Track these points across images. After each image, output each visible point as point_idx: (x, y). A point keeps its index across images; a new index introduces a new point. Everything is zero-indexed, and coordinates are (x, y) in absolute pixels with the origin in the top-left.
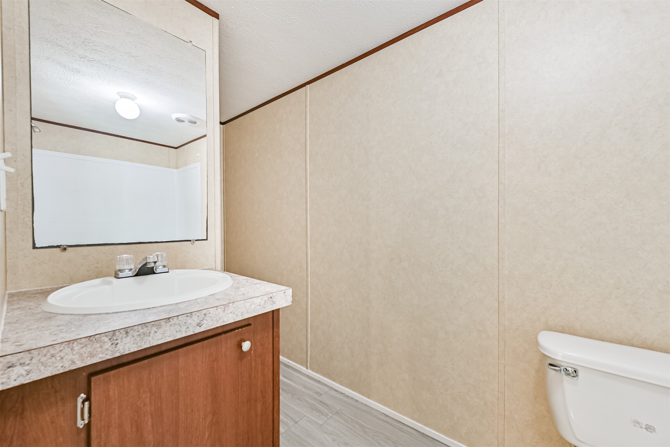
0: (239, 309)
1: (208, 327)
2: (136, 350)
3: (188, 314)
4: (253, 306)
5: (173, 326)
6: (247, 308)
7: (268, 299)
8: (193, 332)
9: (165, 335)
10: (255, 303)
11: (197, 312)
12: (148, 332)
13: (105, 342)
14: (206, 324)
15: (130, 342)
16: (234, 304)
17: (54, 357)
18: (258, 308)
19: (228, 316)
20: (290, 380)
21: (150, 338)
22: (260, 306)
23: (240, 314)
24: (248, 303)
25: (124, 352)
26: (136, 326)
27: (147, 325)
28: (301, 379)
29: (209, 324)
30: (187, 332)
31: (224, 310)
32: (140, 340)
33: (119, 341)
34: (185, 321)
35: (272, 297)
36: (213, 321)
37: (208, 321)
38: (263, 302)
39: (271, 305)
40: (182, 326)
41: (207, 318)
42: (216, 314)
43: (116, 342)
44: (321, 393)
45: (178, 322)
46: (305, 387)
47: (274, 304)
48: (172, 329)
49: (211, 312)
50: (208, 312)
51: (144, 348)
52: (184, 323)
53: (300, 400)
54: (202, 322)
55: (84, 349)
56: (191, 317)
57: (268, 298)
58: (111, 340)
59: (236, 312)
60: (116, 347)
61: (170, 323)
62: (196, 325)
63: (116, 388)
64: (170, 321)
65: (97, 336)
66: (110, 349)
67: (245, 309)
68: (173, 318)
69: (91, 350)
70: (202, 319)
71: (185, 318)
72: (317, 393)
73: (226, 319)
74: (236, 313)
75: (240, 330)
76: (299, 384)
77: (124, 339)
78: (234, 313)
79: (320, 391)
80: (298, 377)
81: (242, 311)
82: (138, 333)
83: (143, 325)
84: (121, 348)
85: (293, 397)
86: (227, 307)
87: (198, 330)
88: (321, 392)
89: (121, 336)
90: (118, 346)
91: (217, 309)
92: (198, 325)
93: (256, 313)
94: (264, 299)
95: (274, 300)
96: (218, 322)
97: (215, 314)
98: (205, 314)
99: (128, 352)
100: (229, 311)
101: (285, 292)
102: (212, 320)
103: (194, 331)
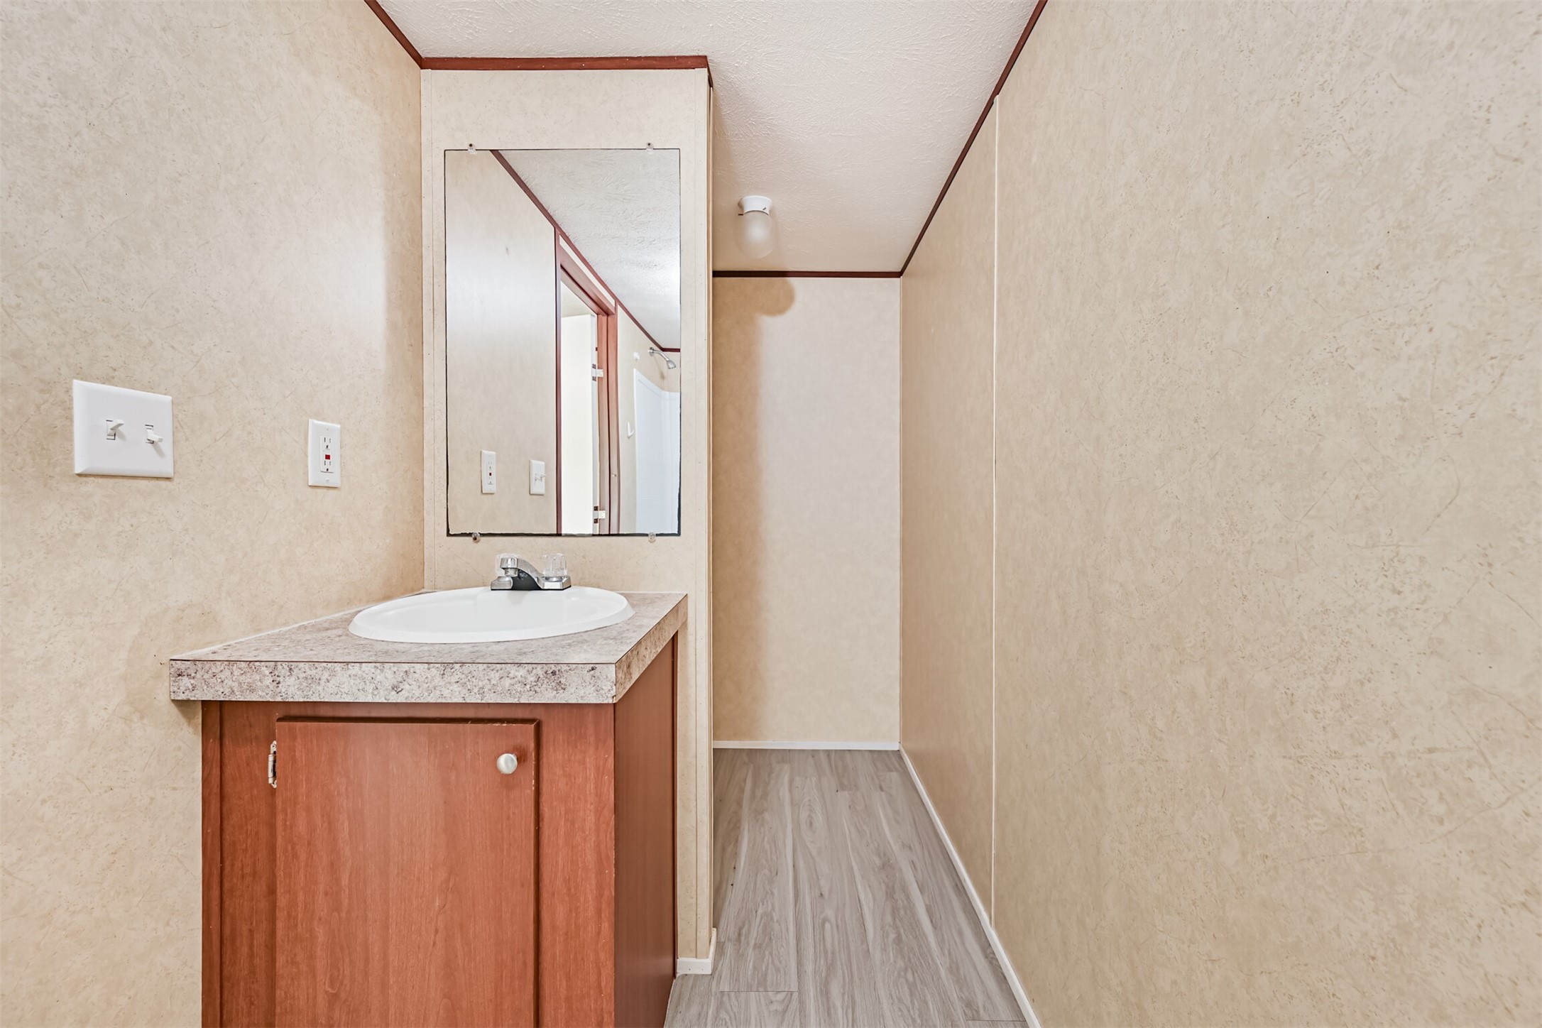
0: (474, 679)
1: (412, 697)
2: (301, 700)
3: (378, 664)
4: (507, 682)
5: (352, 677)
6: (493, 682)
7: (545, 675)
8: (386, 699)
9: (342, 690)
10: (511, 675)
11: (392, 664)
12: (318, 677)
13: (265, 676)
14: (409, 692)
15: (294, 686)
16: (464, 667)
17: (215, 678)
18: (519, 687)
19: (451, 688)
20: (935, 927)
21: (320, 688)
22: (525, 685)
23: (476, 690)
24: (495, 671)
25: (287, 698)
26: (303, 663)
27: (316, 664)
28: (963, 943)
29: (414, 692)
30: (376, 695)
31: (444, 674)
32: (307, 687)
33: (281, 679)
34: (373, 676)
35: (557, 673)
36: (421, 689)
37: (412, 687)
38: (531, 678)
39: (553, 688)
40: (367, 682)
41: (410, 681)
42: (427, 678)
43: (278, 679)
44: (978, 1012)
45: (360, 673)
46: (954, 969)
47: (562, 691)
48: (352, 684)
49: (418, 671)
50: (412, 670)
51: (312, 700)
52: (370, 678)
53: (912, 994)
54: (402, 686)
55: (244, 676)
56: (382, 671)
57: (546, 673)
58: (273, 674)
59: (468, 683)
60: (278, 687)
61: (349, 672)
62: (390, 688)
63: (303, 750)
64: (348, 669)
65: (257, 663)
66: (271, 687)
67: (488, 682)
68: (353, 664)
69: (250, 681)
70: (400, 679)
71: (373, 670)
72: (969, 1004)
73: (446, 692)
74: (469, 687)
75: (505, 725)
76: (946, 952)
77: (287, 678)
78: (464, 685)
79: (980, 1005)
80: (960, 933)
81: (481, 685)
82: (304, 675)
83: (311, 663)
84: (283, 690)
85: (902, 973)
86: (449, 670)
87: (394, 698)
88: (982, 1011)
89: (283, 671)
90: (280, 685)
91: (429, 669)
92: (393, 689)
93: (515, 698)
94: (534, 671)
95: (563, 680)
96: (431, 695)
97: (425, 677)
98: (406, 672)
99: (291, 700)
100: (454, 679)
101: (593, 669)
102: (419, 687)
103: (387, 697)
